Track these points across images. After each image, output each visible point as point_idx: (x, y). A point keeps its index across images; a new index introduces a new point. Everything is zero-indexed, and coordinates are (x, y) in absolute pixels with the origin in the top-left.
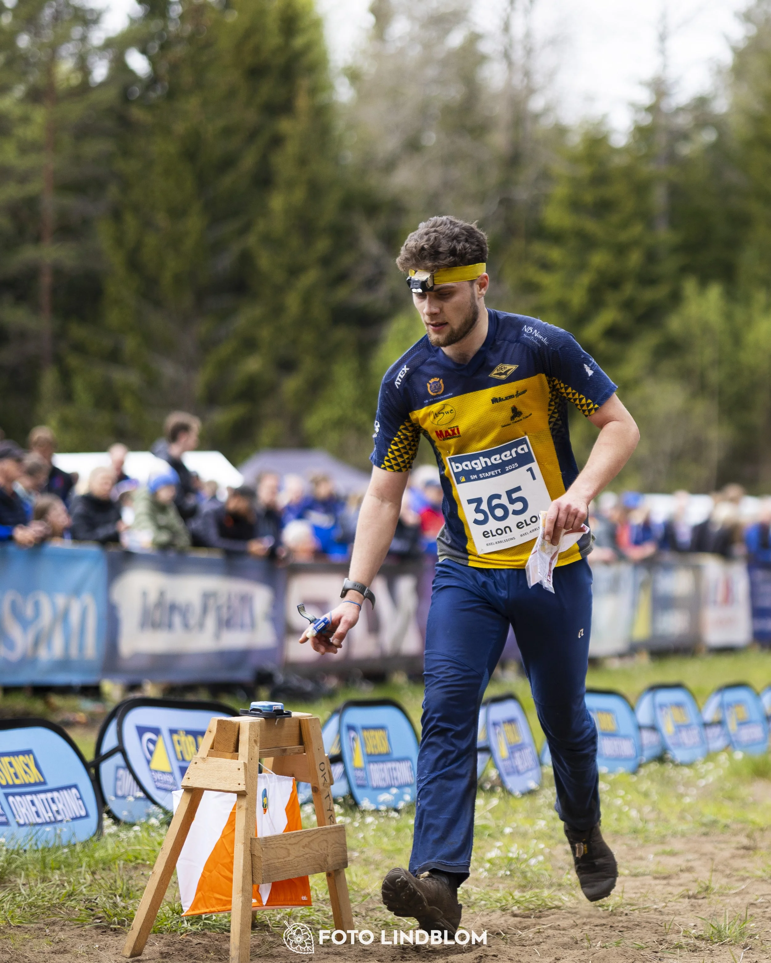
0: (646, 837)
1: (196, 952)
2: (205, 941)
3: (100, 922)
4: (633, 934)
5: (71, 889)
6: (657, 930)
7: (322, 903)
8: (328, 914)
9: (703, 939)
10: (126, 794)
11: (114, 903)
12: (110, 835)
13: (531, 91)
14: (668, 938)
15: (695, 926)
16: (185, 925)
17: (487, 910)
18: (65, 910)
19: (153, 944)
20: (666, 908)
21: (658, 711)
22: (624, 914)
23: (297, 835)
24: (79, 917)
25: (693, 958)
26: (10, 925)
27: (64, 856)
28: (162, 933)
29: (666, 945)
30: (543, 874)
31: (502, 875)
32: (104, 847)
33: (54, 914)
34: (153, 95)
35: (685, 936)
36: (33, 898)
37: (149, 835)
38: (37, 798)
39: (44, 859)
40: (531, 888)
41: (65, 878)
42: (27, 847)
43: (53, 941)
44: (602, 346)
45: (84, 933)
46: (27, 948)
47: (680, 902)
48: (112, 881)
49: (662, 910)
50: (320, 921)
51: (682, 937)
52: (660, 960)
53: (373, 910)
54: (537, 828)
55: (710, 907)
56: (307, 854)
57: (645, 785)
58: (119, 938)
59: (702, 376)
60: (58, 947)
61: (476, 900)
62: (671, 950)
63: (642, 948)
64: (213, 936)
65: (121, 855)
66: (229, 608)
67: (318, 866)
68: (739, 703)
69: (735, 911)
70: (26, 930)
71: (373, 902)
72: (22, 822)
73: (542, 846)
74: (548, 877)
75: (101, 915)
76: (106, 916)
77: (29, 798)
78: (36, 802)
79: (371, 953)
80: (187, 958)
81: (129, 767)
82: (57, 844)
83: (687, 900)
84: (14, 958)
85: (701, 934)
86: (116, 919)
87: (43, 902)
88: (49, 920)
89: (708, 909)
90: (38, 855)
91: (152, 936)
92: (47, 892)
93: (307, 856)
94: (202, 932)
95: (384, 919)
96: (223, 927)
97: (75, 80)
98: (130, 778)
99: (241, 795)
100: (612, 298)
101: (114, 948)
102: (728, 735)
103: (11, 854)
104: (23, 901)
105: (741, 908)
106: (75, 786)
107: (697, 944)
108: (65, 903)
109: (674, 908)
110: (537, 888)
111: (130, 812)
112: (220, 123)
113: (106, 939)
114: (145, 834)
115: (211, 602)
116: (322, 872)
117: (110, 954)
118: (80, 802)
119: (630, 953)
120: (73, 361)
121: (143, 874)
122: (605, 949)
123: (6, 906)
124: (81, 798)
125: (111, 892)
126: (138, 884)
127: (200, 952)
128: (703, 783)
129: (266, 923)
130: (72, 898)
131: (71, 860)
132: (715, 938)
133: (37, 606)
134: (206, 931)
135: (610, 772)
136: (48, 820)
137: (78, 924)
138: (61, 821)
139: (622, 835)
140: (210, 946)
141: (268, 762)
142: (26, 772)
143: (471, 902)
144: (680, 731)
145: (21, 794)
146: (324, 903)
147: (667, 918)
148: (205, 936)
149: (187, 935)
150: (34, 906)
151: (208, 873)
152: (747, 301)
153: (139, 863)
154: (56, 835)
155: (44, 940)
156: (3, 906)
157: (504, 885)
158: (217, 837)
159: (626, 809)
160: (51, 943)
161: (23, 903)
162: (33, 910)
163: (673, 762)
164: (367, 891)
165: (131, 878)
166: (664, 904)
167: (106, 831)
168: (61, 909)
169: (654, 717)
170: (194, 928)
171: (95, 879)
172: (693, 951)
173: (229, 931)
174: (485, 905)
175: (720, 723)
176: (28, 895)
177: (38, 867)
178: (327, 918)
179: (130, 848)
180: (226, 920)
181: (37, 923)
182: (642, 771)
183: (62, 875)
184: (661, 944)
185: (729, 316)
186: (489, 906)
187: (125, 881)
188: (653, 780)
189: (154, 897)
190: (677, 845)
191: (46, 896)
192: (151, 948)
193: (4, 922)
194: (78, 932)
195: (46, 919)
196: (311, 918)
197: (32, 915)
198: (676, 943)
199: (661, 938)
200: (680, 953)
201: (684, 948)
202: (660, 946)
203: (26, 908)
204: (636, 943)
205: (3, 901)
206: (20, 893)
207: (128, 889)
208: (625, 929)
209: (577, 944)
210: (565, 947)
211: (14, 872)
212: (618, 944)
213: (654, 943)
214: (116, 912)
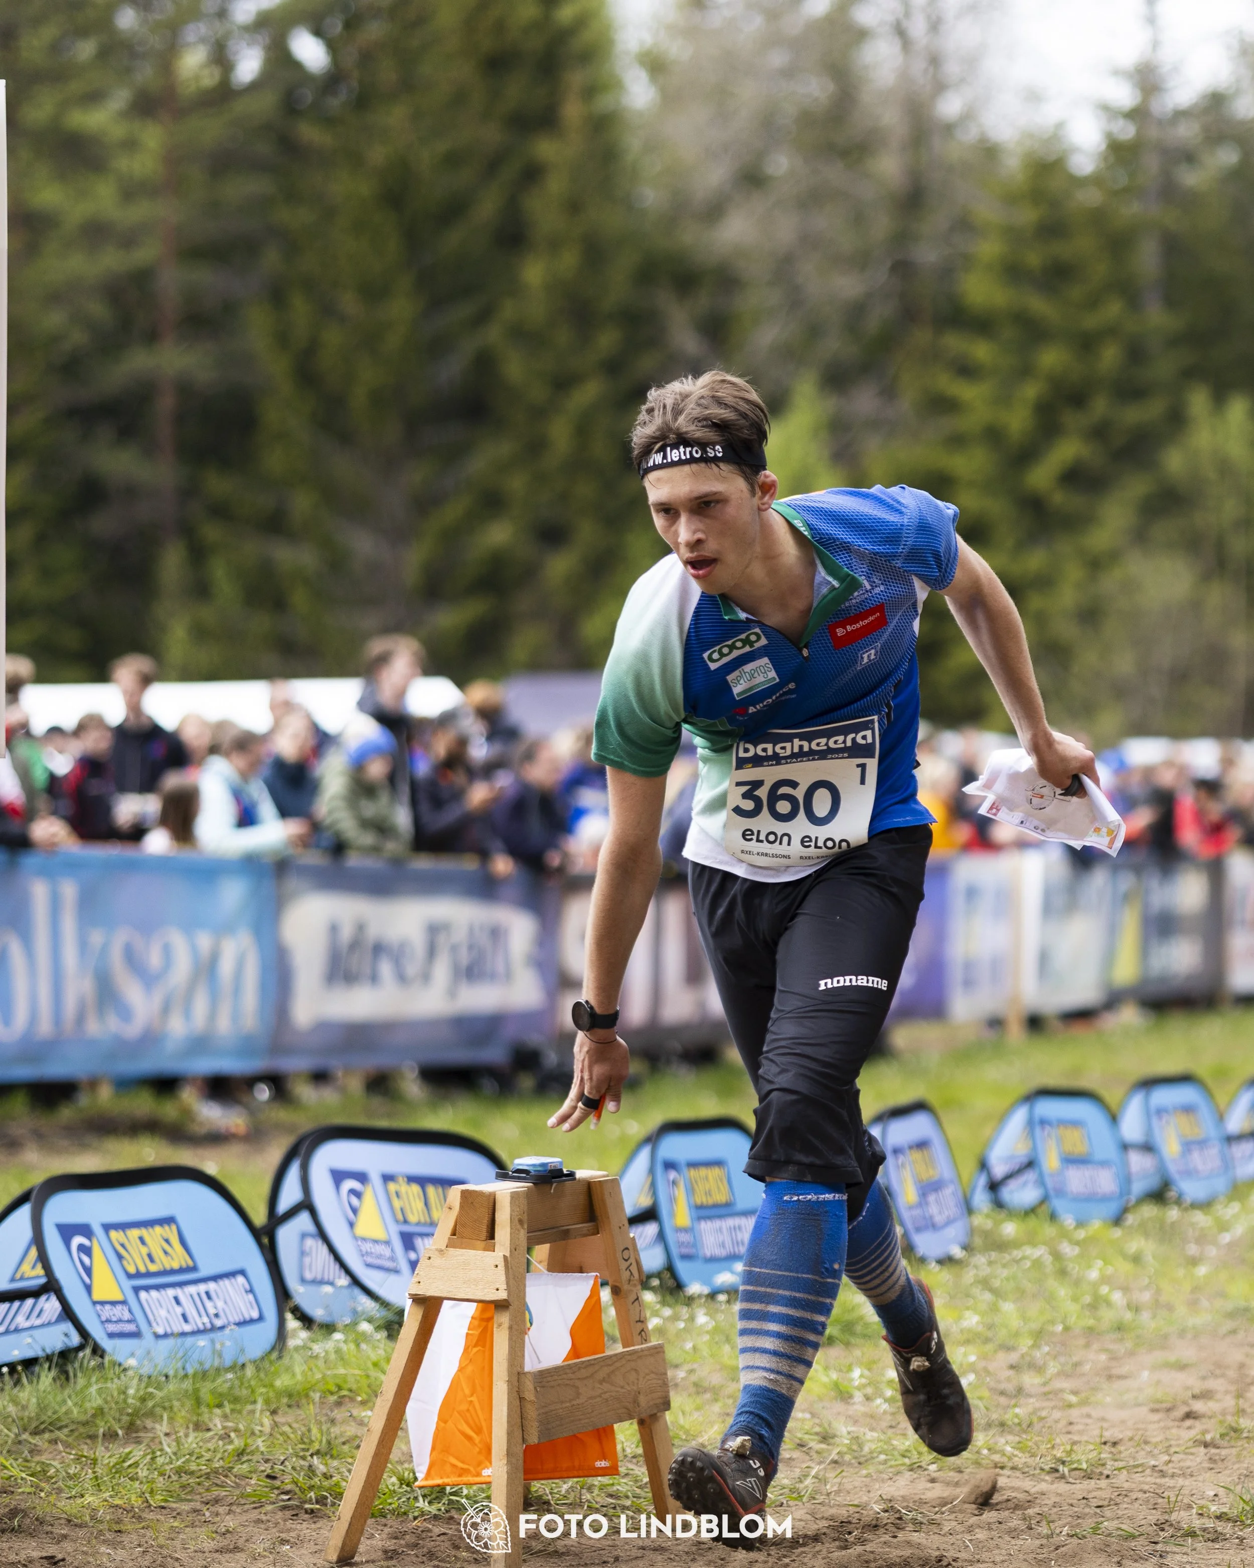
0: (1137, 1337)
1: (438, 1548)
2: (452, 1531)
3: (289, 1499)
4: (1119, 1512)
5: (242, 1444)
6: (1156, 1504)
7: (631, 1462)
9: (1229, 1519)
10: (319, 1277)
11: (310, 1466)
12: (298, 1349)
14: (1174, 1517)
15: (1215, 1496)
16: (422, 1504)
17: (890, 1470)
18: (233, 1478)
19: (371, 1537)
20: (1171, 1465)
21: (1154, 1120)
22: (1104, 1477)
24: (255, 1491)
25: (1212, 1551)
26: (150, 1506)
27: (227, 1385)
28: (384, 1520)
29: (1169, 1532)
32: (288, 1370)
33: (217, 1485)
34: (334, 102)
35: (1199, 1514)
36: (183, 1459)
37: (358, 1348)
38: (184, 1293)
39: (196, 1391)
41: (230, 1424)
42: (171, 1374)
43: (217, 1532)
45: (264, 1518)
46: (177, 1543)
47: (1192, 1454)
48: (304, 1430)
49: (1164, 1468)
50: (629, 1494)
51: (1195, 1516)
52: (1161, 1556)
55: (1239, 1462)
56: (606, 1392)
57: (1136, 1244)
58: (318, 1525)
60: (226, 1542)
61: (871, 1452)
62: (1179, 1539)
63: (1132, 1536)
65: (316, 1384)
66: (470, 948)
67: (624, 1416)
70: (174, 1514)
72: (161, 1331)
75: (288, 1487)
76: (297, 1489)
77: (171, 1292)
78: (182, 1298)
80: (424, 1558)
81: (324, 1235)
82: (215, 1365)
83: (1202, 1450)
85: (1225, 1510)
86: (312, 1494)
87: (198, 1465)
88: (208, 1496)
89: (1236, 1467)
90: (187, 1385)
91: (370, 1522)
92: (204, 1449)
93: (606, 1396)
94: (447, 1515)
97: (210, 79)
98: (324, 1251)
99: (501, 1306)
101: (312, 1543)
103: (147, 1386)
104: (167, 1464)
106: (242, 1272)
107: (1219, 1528)
108: (233, 1468)
109: (1182, 1464)
111: (326, 1307)
113: (299, 1527)
114: (353, 1348)
115: (441, 939)
117: (305, 1552)
118: (251, 1296)
119: (1114, 1546)
121: (350, 1416)
122: (1075, 1540)
123: (142, 1473)
124: (251, 1291)
125: (303, 1447)
126: (345, 1432)
127: (444, 1549)
129: (545, 1498)
130: (245, 1458)
131: (237, 1393)
132: (1247, 1519)
133: (167, 949)
134: (453, 1513)
136: (201, 1327)
137: (254, 1502)
138: (223, 1328)
142: (166, 1253)
144: (1190, 1151)
145: (157, 1287)
146: (634, 1460)
147: (1170, 1482)
148: (451, 1522)
149: (425, 1520)
150: (185, 1473)
153: (344, 1396)
154: (214, 1351)
155: (203, 1529)
156: (137, 1473)
159: (1104, 1290)
160: (214, 1535)
161: (168, 1468)
162: (183, 1479)
164: (701, 1440)
165: (333, 1421)
166: (1166, 1458)
167: (292, 1342)
168: (226, 1476)
170: (433, 1509)
171: (277, 1425)
172: (1212, 1541)
174: (884, 1462)
176: (175, 1454)
177: (188, 1404)
178: (640, 1487)
179: (329, 1373)
181: (190, 1502)
182: (1130, 1219)
183: (225, 1418)
184: (1163, 1530)
186: (893, 1463)
187: (324, 1428)
190: (1185, 1352)
191: (202, 1456)
192: (368, 1542)
193: (140, 1501)
194: (254, 1515)
195: (204, 1495)
196: (615, 1488)
197: (183, 1487)
198: (1185, 1527)
199: (1162, 1518)
200: (1192, 1545)
201: (1198, 1536)
202: (1161, 1533)
203: (173, 1476)
204: (1123, 1527)
205: (136, 1465)
206: (161, 1450)
207: (329, 1443)
208: (1106, 1503)
209: (1031, 1529)
210: (1012, 1535)
211: (151, 1414)
212: (1096, 1528)
213: (1151, 1528)
214: (312, 1482)
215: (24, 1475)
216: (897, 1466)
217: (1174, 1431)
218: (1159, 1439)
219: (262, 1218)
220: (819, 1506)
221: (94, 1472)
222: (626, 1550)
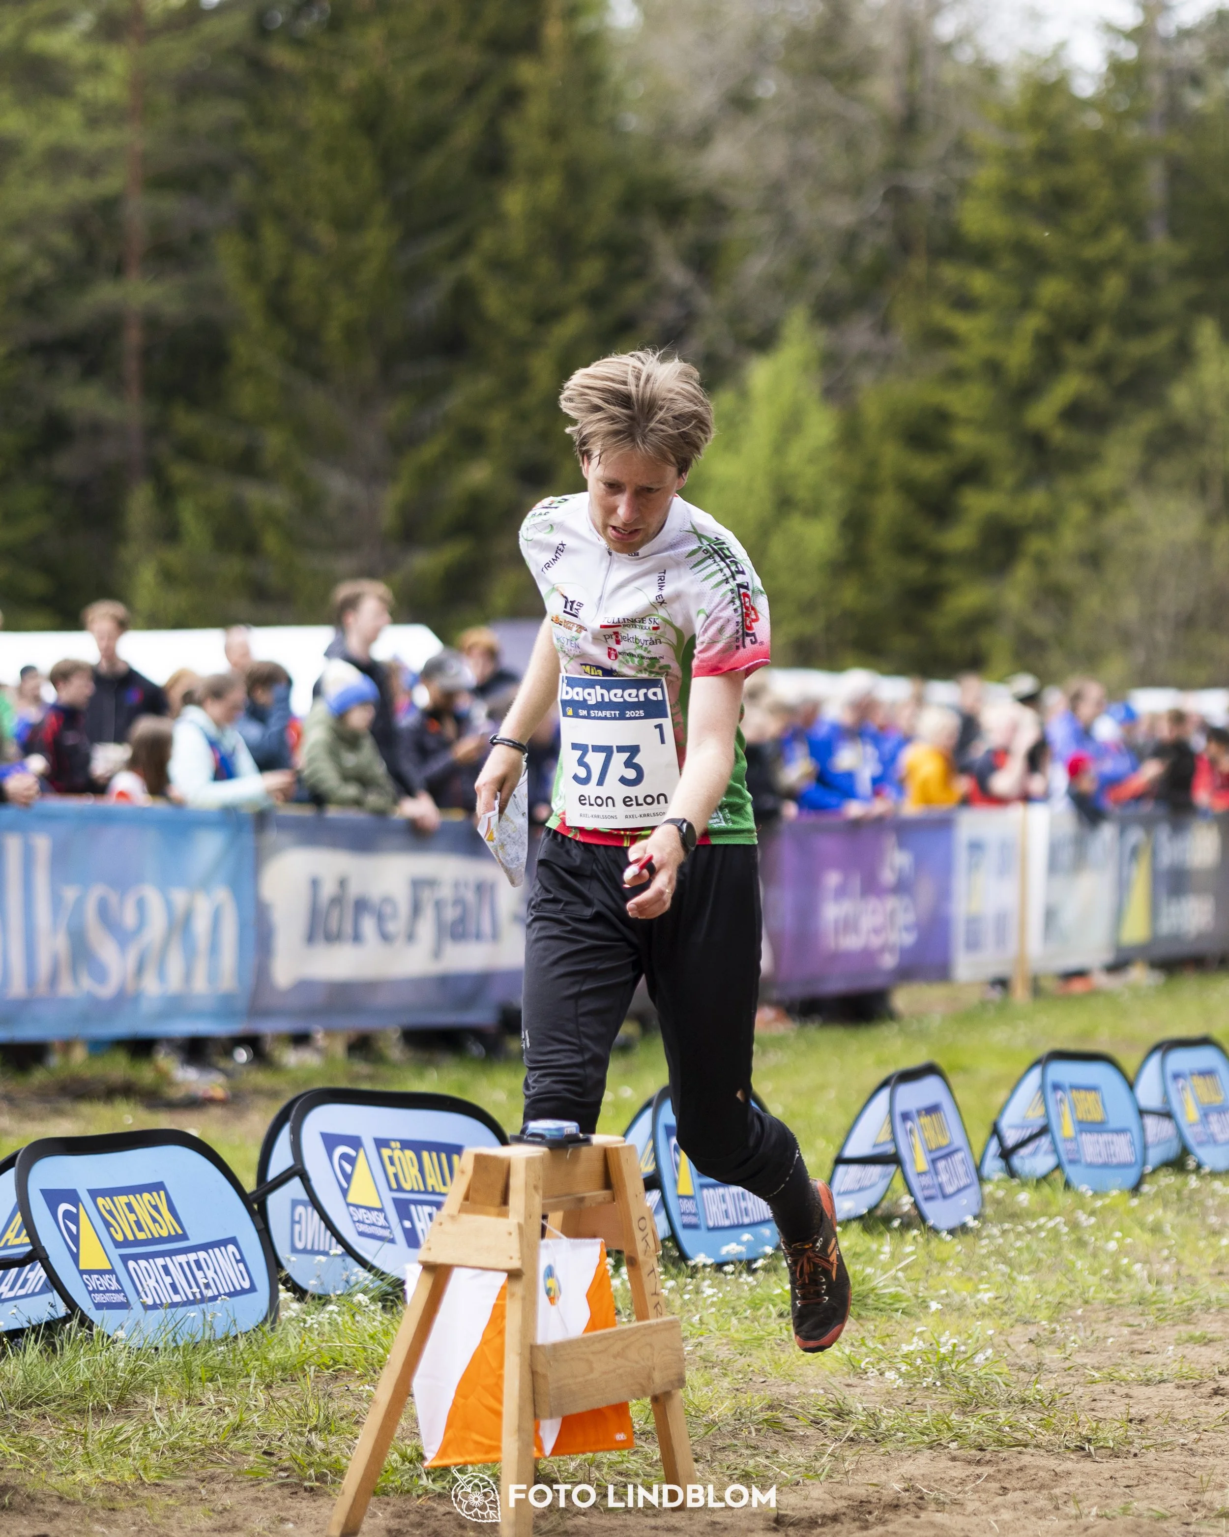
0: (1160, 1311)
1: (441, 1525)
3: (288, 1477)
4: (1148, 1492)
5: (238, 1419)
6: (1186, 1484)
8: (654, 1459)
11: (309, 1442)
12: (291, 1319)
14: (1207, 1497)
17: (909, 1448)
18: (229, 1455)
19: (374, 1515)
20: (1200, 1443)
21: (1171, 1085)
22: (1131, 1456)
23: (604, 1338)
24: (252, 1468)
26: (144, 1483)
27: (218, 1359)
28: (387, 1495)
29: (1202, 1512)
30: (994, 1382)
31: (929, 1384)
32: (282, 1342)
33: (212, 1462)
34: (306, 24)
36: (177, 1435)
37: (354, 1321)
38: (173, 1262)
39: (187, 1364)
40: (977, 1407)
41: (224, 1399)
42: (161, 1346)
43: (213, 1510)
44: (1059, 435)
45: (262, 1496)
46: (173, 1521)
48: (300, 1404)
49: (1194, 1446)
56: (620, 1367)
57: (1153, 1214)
58: (318, 1503)
60: (223, 1521)
61: (888, 1429)
62: (1213, 1520)
63: (1164, 1518)
65: (311, 1357)
66: (456, 904)
67: (638, 1387)
70: (170, 1491)
72: (150, 1302)
73: (990, 1332)
74: (1003, 1387)
75: (287, 1464)
76: (296, 1467)
77: (160, 1261)
78: (171, 1268)
79: (726, 1529)
81: (315, 1203)
82: (207, 1338)
86: (312, 1472)
87: (192, 1441)
88: (203, 1473)
90: (178, 1358)
91: (373, 1499)
92: (197, 1424)
93: (620, 1371)
95: (742, 1466)
99: (514, 1275)
100: (1073, 353)
101: (313, 1522)
103: (137, 1359)
104: (160, 1440)
106: (233, 1241)
108: (228, 1444)
109: (1212, 1442)
110: (986, 1405)
111: (319, 1278)
112: (417, 70)
113: (298, 1505)
114: (347, 1318)
115: (427, 895)
116: (644, 1396)
118: (241, 1266)
119: (1146, 1528)
120: (180, 472)
121: (348, 1390)
122: (1104, 1522)
123: (135, 1448)
124: (242, 1260)
125: (300, 1422)
126: (343, 1407)
127: (449, 1528)
129: (553, 1475)
130: (241, 1434)
131: (230, 1366)
133: (141, 906)
135: (1098, 1193)
136: (191, 1297)
137: (251, 1480)
138: (214, 1298)
139: (1119, 1307)
141: (556, 1219)
142: (155, 1221)
143: (880, 1434)
144: (1208, 1118)
145: (147, 1256)
146: (643, 1437)
149: (429, 1498)
150: (179, 1449)
151: (462, 1401)
153: (340, 1369)
154: (205, 1323)
155: (200, 1507)
156: (129, 1449)
157: (932, 1402)
158: (475, 1341)
159: (1124, 1262)
160: (211, 1514)
161: (161, 1443)
162: (177, 1455)
163: (1197, 1170)
165: (330, 1396)
166: (1196, 1436)
167: (284, 1315)
168: (221, 1452)
169: (1166, 1094)
170: (437, 1487)
171: (273, 1400)
174: (903, 1440)
176: (168, 1429)
177: (179, 1378)
178: (650, 1465)
179: (324, 1345)
181: (184, 1478)
182: (1148, 1188)
183: (218, 1391)
184: (1195, 1510)
186: (911, 1440)
187: (322, 1404)
188: (1166, 1205)
189: (376, 1441)
190: (1210, 1326)
191: (196, 1432)
192: (371, 1521)
193: (133, 1478)
194: (252, 1493)
195: (199, 1472)
196: (624, 1466)
197: (177, 1464)
198: (1218, 1507)
199: (1194, 1499)
202: (1194, 1515)
203: (166, 1452)
204: (1154, 1507)
205: (128, 1440)
206: (153, 1425)
207: (327, 1418)
208: (1135, 1483)
209: (1058, 1509)
210: (1040, 1514)
211: (141, 1388)
212: (1125, 1511)
213: (1184, 1509)
214: (312, 1459)
215: (13, 1451)
216: (915, 1443)
217: (1203, 1408)
218: (1187, 1417)
219: (250, 1184)
220: (837, 1485)
221: (85, 1448)
222: (638, 1531)
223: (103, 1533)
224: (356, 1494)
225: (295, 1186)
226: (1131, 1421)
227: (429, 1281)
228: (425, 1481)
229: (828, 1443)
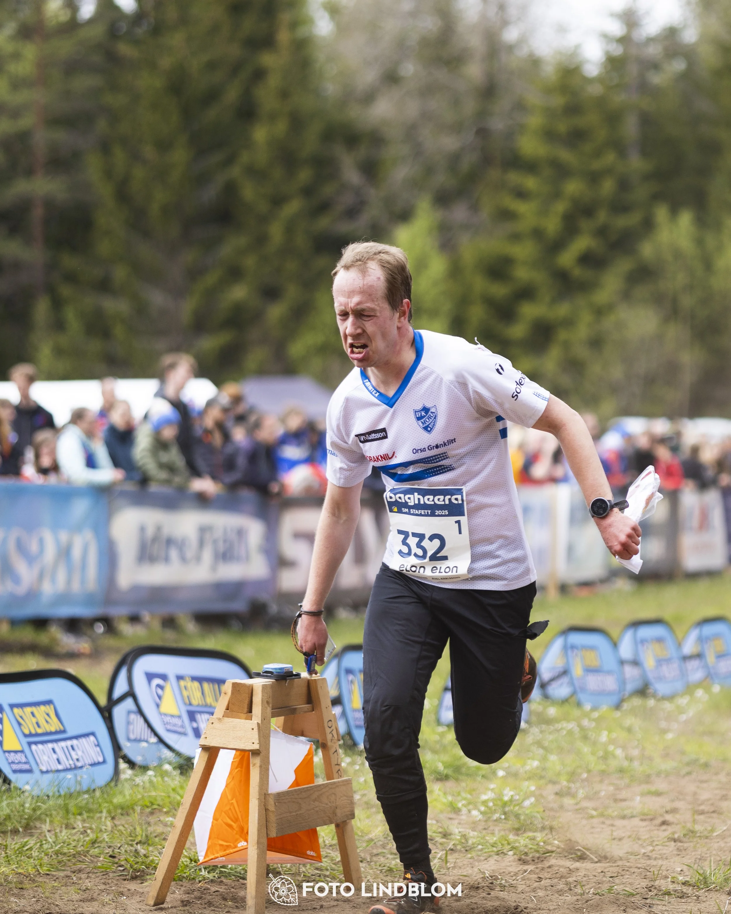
0: (632, 776)
1: (214, 900)
2: (222, 889)
3: (123, 870)
4: (623, 880)
5: (95, 837)
6: (645, 876)
7: (329, 849)
8: (335, 860)
9: (690, 885)
10: (138, 738)
11: (136, 850)
12: (126, 780)
13: (505, 23)
14: (657, 883)
15: (681, 870)
17: (485, 854)
18: (90, 857)
19: (174, 892)
20: (654, 852)
21: (640, 646)
23: (307, 790)
24: (103, 865)
25: (680, 904)
26: (40, 873)
27: (84, 802)
28: (182, 881)
29: (654, 892)
30: (535, 817)
31: (497, 818)
32: (121, 793)
33: (80, 861)
34: (140, 31)
35: (672, 882)
36: (59, 846)
37: (163, 781)
38: (58, 746)
39: (66, 805)
40: (525, 831)
41: (87, 825)
42: (51, 794)
43: (80, 889)
44: (577, 272)
46: (57, 896)
47: (666, 846)
48: (131, 828)
49: (650, 854)
50: (329, 868)
51: (670, 883)
52: (649, 906)
53: (377, 855)
54: (528, 768)
55: (695, 851)
56: (317, 807)
57: (629, 721)
59: (675, 301)
60: (86, 895)
61: (473, 844)
62: (660, 896)
63: (633, 895)
64: (229, 884)
65: (138, 801)
66: (225, 541)
67: (328, 818)
68: (717, 636)
69: (718, 856)
70: (55, 878)
71: (377, 847)
72: (44, 769)
73: (533, 788)
74: (540, 820)
75: (123, 863)
76: (128, 864)
77: (50, 746)
78: (57, 750)
79: (378, 901)
80: (206, 905)
81: (140, 712)
82: (77, 790)
83: (673, 843)
84: (46, 907)
85: (687, 879)
86: (137, 866)
87: (68, 849)
88: (74, 868)
89: (693, 853)
90: (61, 801)
91: (173, 883)
92: (71, 840)
93: (317, 809)
94: (219, 880)
95: (388, 865)
96: (238, 875)
97: (64, 16)
98: (141, 721)
99: (255, 753)
100: (585, 225)
102: (706, 666)
103: (37, 802)
104: (50, 848)
105: (724, 851)
106: (93, 734)
107: (684, 890)
108: (89, 851)
109: (661, 852)
110: (530, 830)
111: (143, 756)
112: (205, 58)
114: (160, 779)
115: (207, 536)
116: (331, 823)
117: (134, 902)
118: (98, 749)
119: (622, 901)
120: (65, 291)
121: (159, 820)
122: (598, 897)
123: (35, 854)
124: (98, 745)
125: (131, 838)
126: (156, 830)
127: (217, 900)
128: (684, 717)
129: (277, 870)
130: (96, 845)
131: (91, 806)
132: (701, 885)
133: (41, 542)
134: (223, 879)
135: (594, 709)
136: (69, 767)
137: (102, 872)
138: (81, 767)
139: (608, 774)
140: (227, 893)
142: (47, 722)
143: (469, 846)
144: (661, 665)
145: (43, 743)
146: (331, 848)
147: (654, 863)
148: (222, 884)
150: (61, 854)
152: (718, 226)
153: (155, 809)
154: (76, 781)
155: (72, 887)
156: (32, 854)
157: (499, 828)
159: (611, 748)
160: (79, 891)
161: (50, 851)
162: (60, 857)
163: (654, 696)
165: (149, 824)
166: (651, 848)
167: (123, 777)
168: (85, 856)
169: (636, 652)
170: (210, 876)
171: (116, 826)
172: (680, 898)
173: (244, 879)
174: (481, 850)
175: (699, 656)
176: (54, 842)
177: (61, 813)
178: (335, 864)
179: (146, 794)
180: (241, 868)
181: (63, 870)
182: (626, 706)
183: (84, 821)
184: (650, 891)
185: (700, 242)
186: (487, 850)
187: (144, 828)
188: (636, 715)
189: (175, 849)
190: (661, 785)
191: (71, 844)
192: (172, 896)
193: (34, 870)
194: (103, 879)
195: (72, 867)
196: (320, 864)
197: (59, 862)
198: (664, 889)
199: (650, 884)
200: (668, 900)
201: (672, 894)
202: (650, 893)
203: (53, 856)
204: (627, 889)
205: (31, 849)
206: (46, 840)
207: (147, 836)
208: (615, 875)
209: (571, 890)
210: (560, 893)
211: (39, 819)
212: (610, 890)
213: (643, 890)
214: (137, 860)
216: (489, 852)
217: (655, 832)
218: (646, 837)
219: (103, 701)
220: (443, 876)
221: (6, 853)
222: (327, 901)
223: (16, 902)
224: (163, 879)
225: (129, 703)
226: (614, 839)
227: (206, 756)
228: (204, 873)
229: (438, 851)
